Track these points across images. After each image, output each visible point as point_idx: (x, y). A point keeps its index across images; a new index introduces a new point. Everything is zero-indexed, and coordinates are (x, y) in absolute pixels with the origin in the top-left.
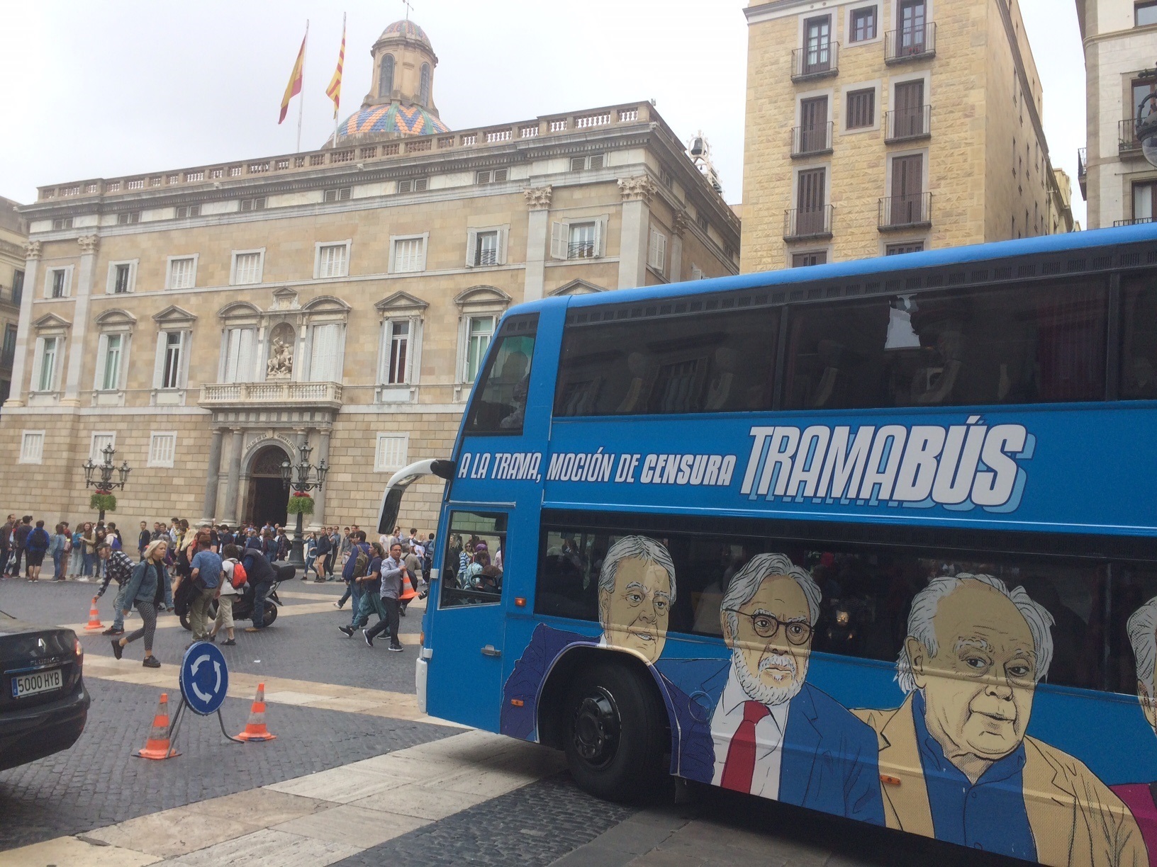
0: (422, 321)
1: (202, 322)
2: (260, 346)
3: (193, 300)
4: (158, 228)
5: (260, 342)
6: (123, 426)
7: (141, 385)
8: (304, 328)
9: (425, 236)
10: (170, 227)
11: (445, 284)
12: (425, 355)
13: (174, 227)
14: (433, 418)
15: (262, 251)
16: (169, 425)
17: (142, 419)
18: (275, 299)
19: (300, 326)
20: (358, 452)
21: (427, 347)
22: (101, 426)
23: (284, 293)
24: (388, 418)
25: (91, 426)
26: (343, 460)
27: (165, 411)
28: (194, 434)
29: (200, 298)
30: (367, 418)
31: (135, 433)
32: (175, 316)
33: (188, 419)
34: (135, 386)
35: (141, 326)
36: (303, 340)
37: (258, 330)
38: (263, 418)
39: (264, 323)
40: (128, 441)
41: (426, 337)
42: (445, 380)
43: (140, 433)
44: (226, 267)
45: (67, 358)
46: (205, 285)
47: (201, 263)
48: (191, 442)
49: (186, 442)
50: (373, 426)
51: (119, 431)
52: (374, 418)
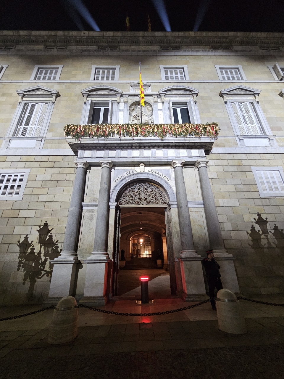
0: (258, 102)
1: (63, 97)
2: (121, 113)
3: (57, 87)
5: (120, 110)
8: (160, 104)
9: (240, 67)
12: (268, 120)
13: (44, 54)
15: (117, 67)
16: (22, 165)
18: (131, 87)
19: (156, 103)
20: (237, 182)
21: (268, 116)
24: (257, 156)
27: (19, 153)
28: (50, 171)
29: (64, 86)
32: (40, 92)
36: (161, 110)
37: (118, 103)
38: (136, 154)
39: (124, 99)
46: (69, 79)
49: (40, 178)
50: (244, 162)
52: (244, 156)
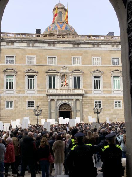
0: (102, 76)
1: (40, 73)
3: (36, 67)
4: (21, 48)
5: (58, 79)
6: (16, 99)
7: (21, 88)
8: (71, 76)
9: (101, 57)
10: (25, 48)
11: (106, 68)
12: (104, 83)
13: (27, 48)
14: (108, 97)
15: (56, 57)
16: (32, 99)
17: (23, 97)
18: (61, 69)
20: (89, 104)
22: (8, 99)
23: (64, 68)
24: (96, 97)
25: (4, 99)
26: (86, 106)
27: (31, 95)
28: (41, 101)
29: (38, 67)
30: (91, 97)
31: (20, 101)
32: (31, 71)
33: (39, 97)
34: (19, 88)
35: (19, 73)
37: (57, 75)
38: (64, 97)
39: (59, 74)
40: (18, 103)
41: (103, 80)
42: (109, 89)
43: (23, 101)
44: (46, 60)
46: (40, 64)
47: (37, 58)
48: (41, 103)
49: (38, 103)
51: (15, 100)
52: (93, 97)
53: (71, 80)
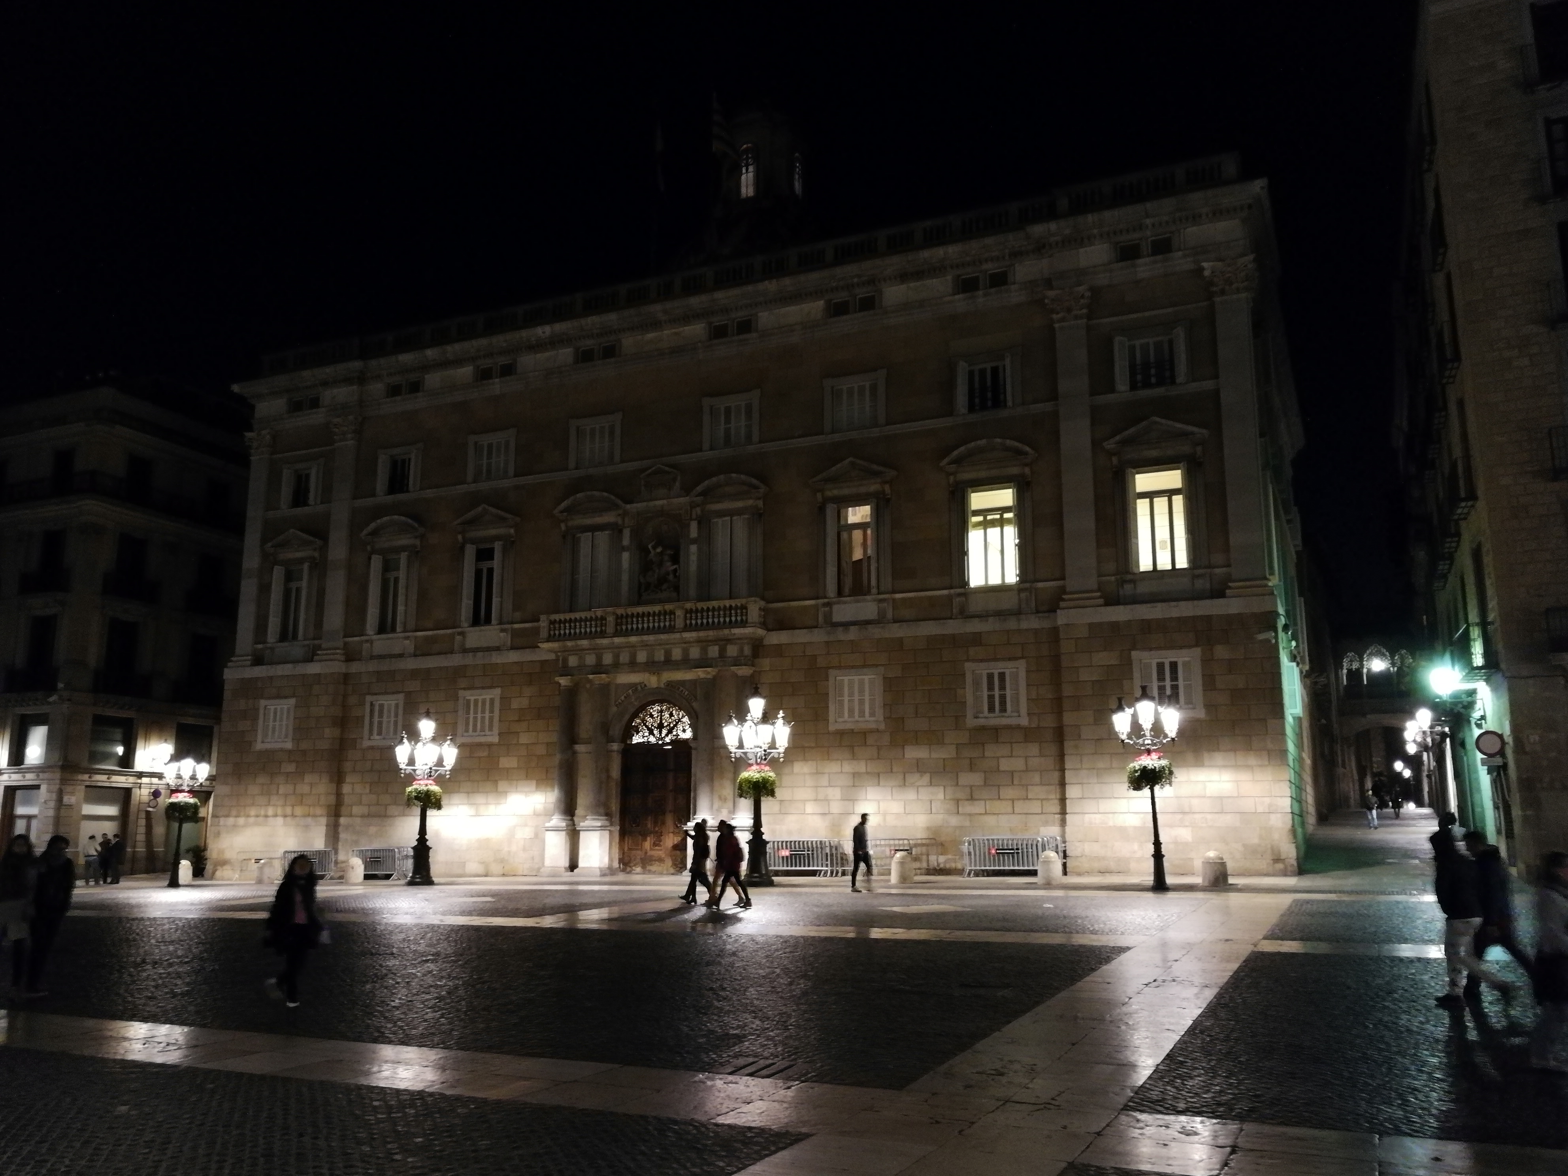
0: (889, 500)
1: (529, 527)
2: (626, 556)
3: (513, 495)
4: (449, 397)
5: (624, 549)
6: (413, 686)
8: (694, 525)
9: (881, 374)
10: (468, 397)
12: (898, 549)
13: (476, 395)
14: (922, 644)
15: (617, 417)
16: (488, 681)
17: (444, 673)
18: (643, 485)
19: (687, 522)
20: (798, 702)
21: (899, 539)
22: (380, 687)
23: (656, 476)
24: (845, 648)
25: (364, 689)
27: (480, 659)
28: (528, 691)
30: (810, 651)
32: (487, 518)
33: (516, 669)
34: (428, 626)
35: (433, 539)
36: (694, 541)
37: (621, 531)
38: (642, 659)
39: (630, 521)
42: (935, 585)
43: (442, 695)
44: (563, 444)
45: (321, 593)
46: (530, 473)
47: (521, 443)
48: (524, 702)
49: (515, 704)
50: (821, 662)
51: (408, 694)
52: (822, 649)
53: (694, 548)
